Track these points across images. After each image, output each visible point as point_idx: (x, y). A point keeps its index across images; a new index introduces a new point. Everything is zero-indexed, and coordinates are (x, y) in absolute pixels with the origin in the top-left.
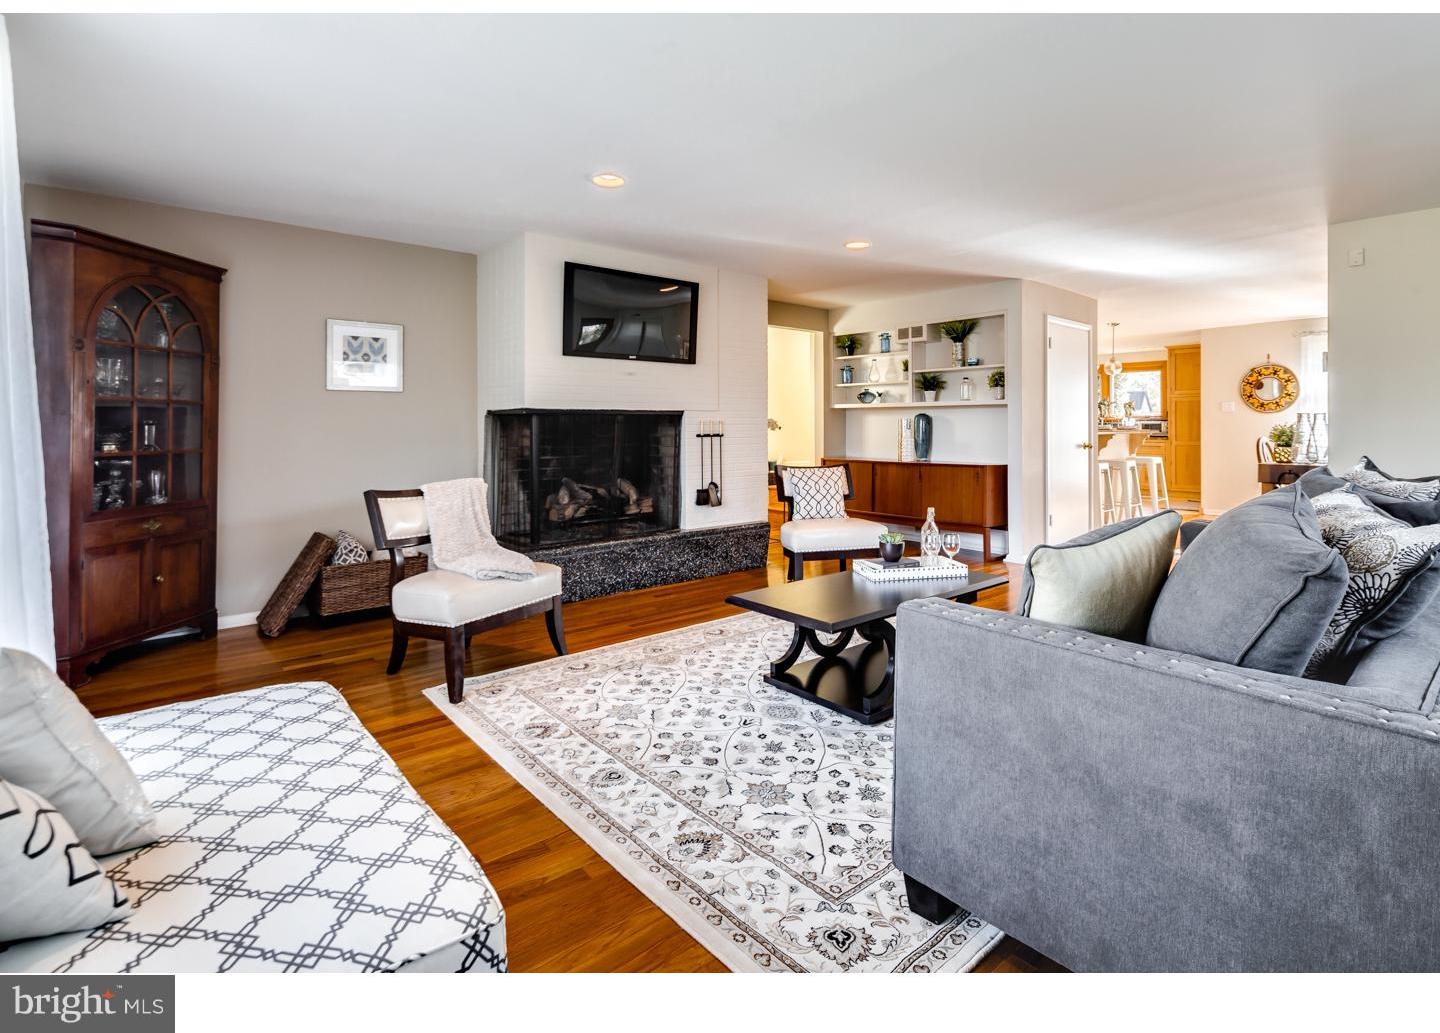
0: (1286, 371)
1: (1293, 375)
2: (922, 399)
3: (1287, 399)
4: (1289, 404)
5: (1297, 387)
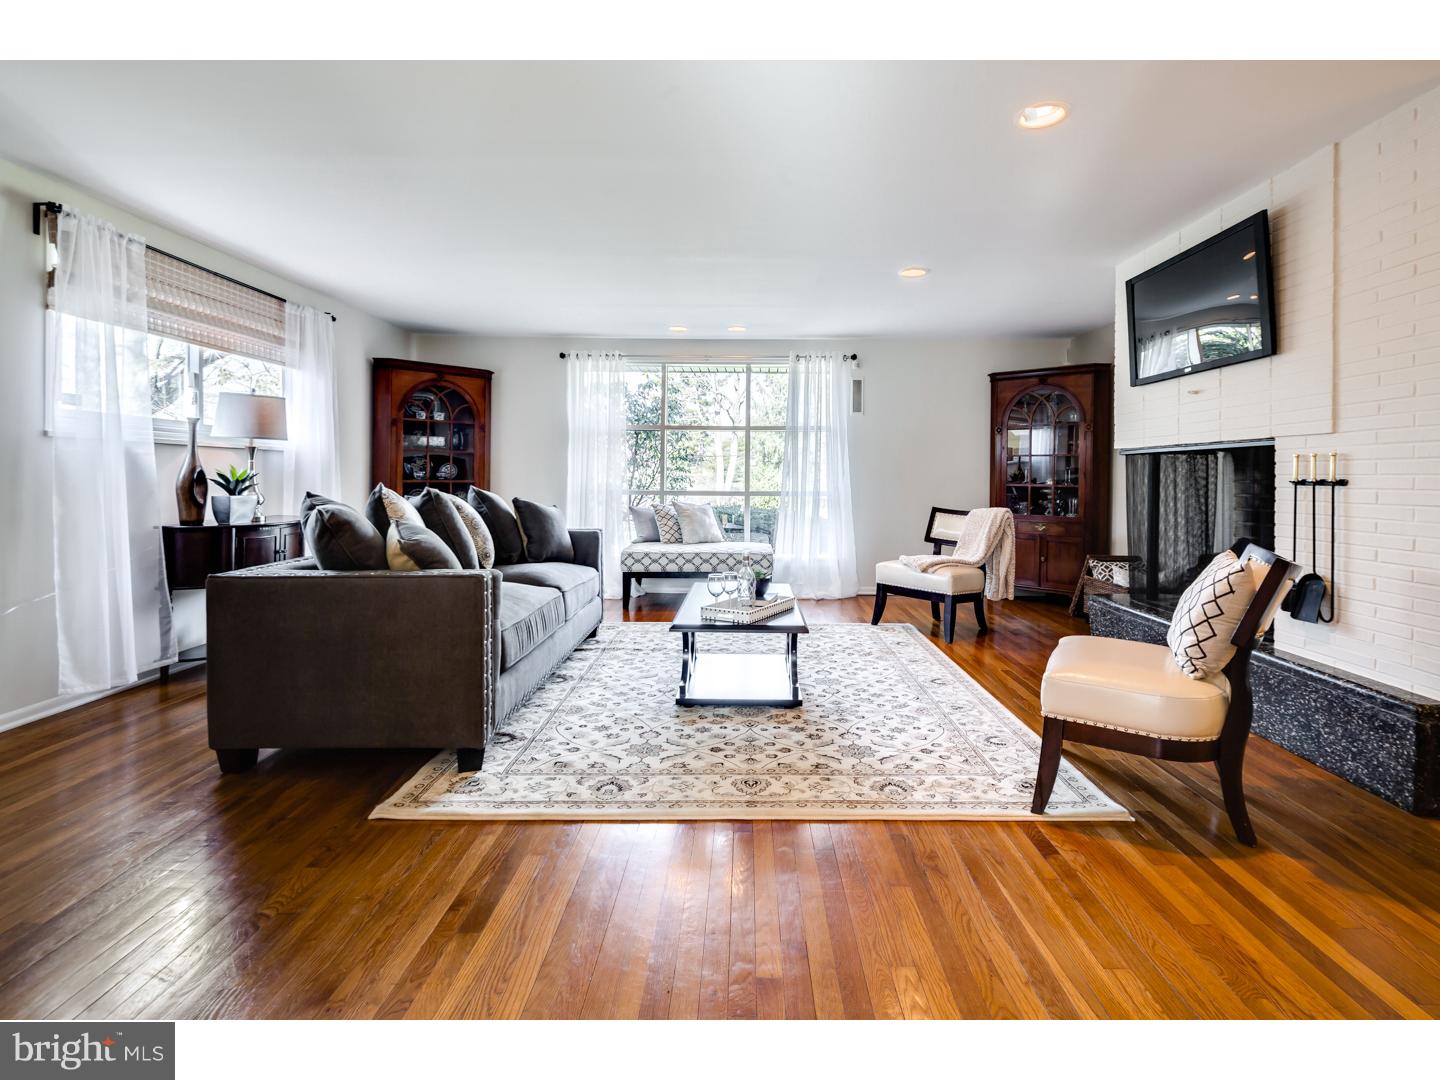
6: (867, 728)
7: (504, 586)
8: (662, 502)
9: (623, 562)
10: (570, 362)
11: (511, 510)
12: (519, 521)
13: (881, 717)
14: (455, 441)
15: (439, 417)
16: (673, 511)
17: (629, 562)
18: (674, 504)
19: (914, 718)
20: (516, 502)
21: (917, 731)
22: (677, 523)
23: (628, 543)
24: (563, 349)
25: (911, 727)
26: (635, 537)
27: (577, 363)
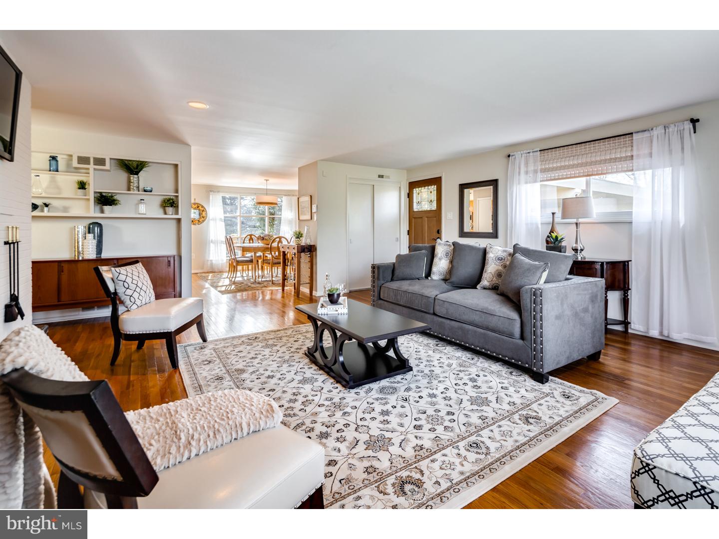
0: (202, 207)
1: (205, 209)
2: (102, 211)
3: (203, 219)
4: (203, 221)
5: (206, 214)
6: (269, 357)
13: (264, 363)
19: (246, 366)
21: (244, 360)
25: (247, 361)
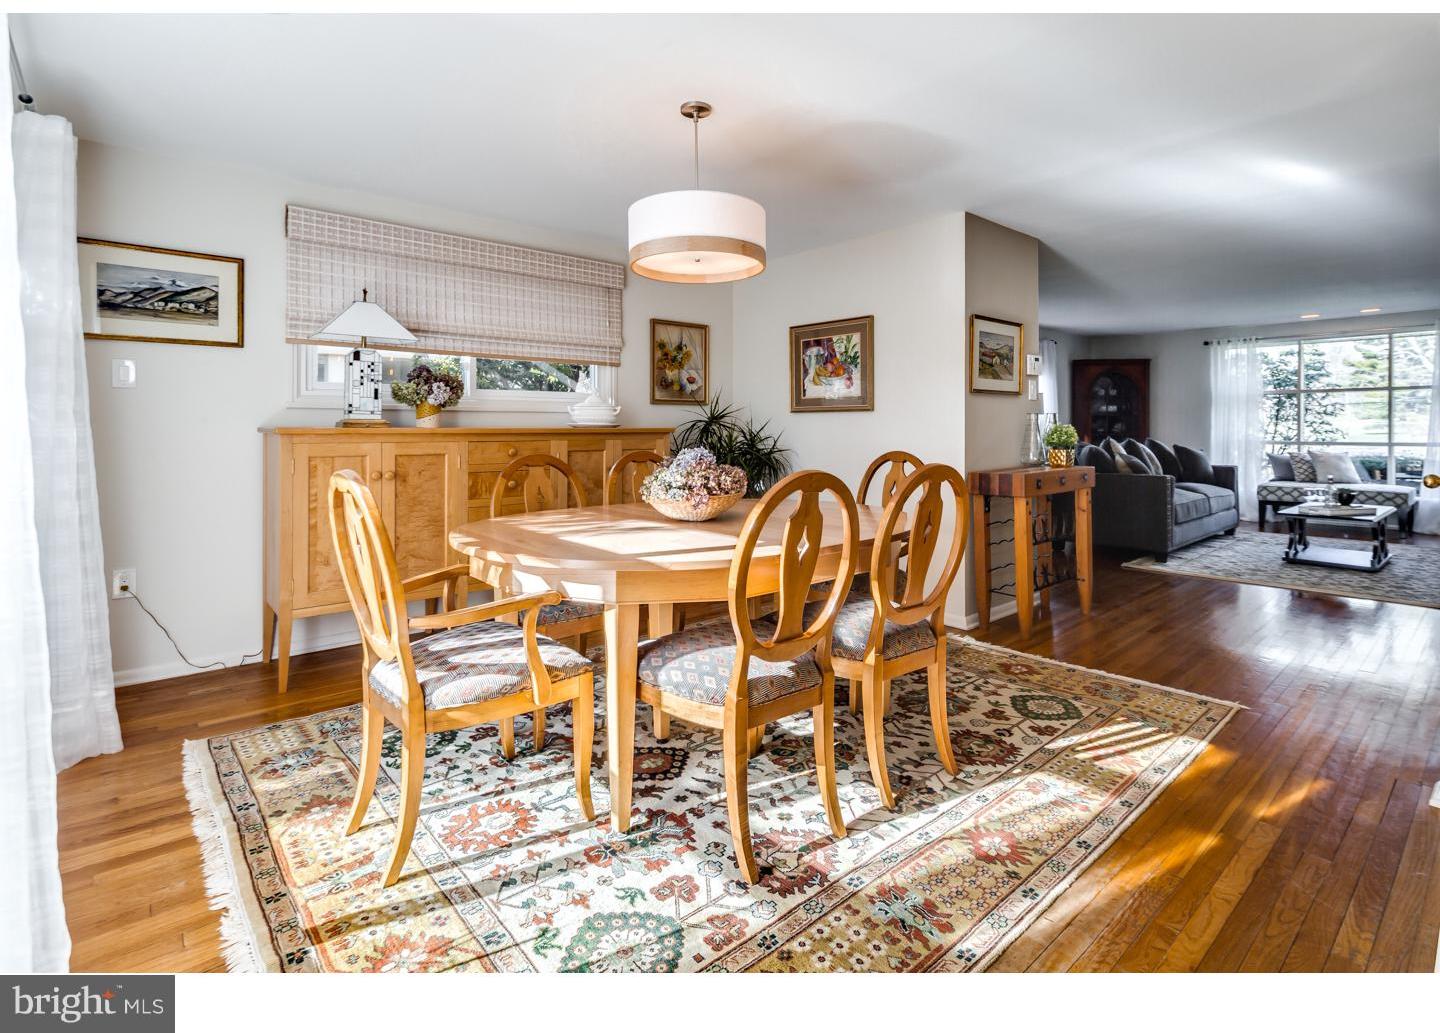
7: (1176, 490)
8: (1299, 449)
9: (1258, 493)
10: (1212, 349)
11: (1172, 452)
12: (1178, 460)
14: (1124, 407)
15: (1113, 392)
16: (1308, 458)
17: (1264, 493)
18: (1309, 452)
20: (1176, 447)
22: (1312, 467)
23: (1267, 481)
24: (1207, 339)
26: (1272, 477)
27: (1219, 347)
